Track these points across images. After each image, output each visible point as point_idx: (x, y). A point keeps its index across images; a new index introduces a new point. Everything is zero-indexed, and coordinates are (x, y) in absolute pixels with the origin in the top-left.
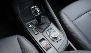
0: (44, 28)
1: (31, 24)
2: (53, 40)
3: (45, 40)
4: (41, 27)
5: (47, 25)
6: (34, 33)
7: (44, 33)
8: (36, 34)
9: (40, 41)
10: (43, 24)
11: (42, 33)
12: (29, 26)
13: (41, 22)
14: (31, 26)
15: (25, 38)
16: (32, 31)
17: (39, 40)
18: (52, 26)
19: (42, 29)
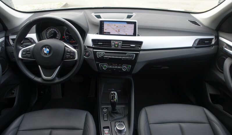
0: (116, 118)
1: (107, 109)
2: (116, 132)
3: (109, 129)
4: (113, 115)
5: (120, 117)
6: (104, 118)
7: (113, 123)
8: (105, 120)
9: (105, 128)
10: (117, 113)
11: (111, 122)
12: (103, 109)
13: (116, 110)
14: (105, 110)
15: (92, 117)
16: (103, 115)
17: (104, 126)
18: (126, 120)
19: (114, 118)
